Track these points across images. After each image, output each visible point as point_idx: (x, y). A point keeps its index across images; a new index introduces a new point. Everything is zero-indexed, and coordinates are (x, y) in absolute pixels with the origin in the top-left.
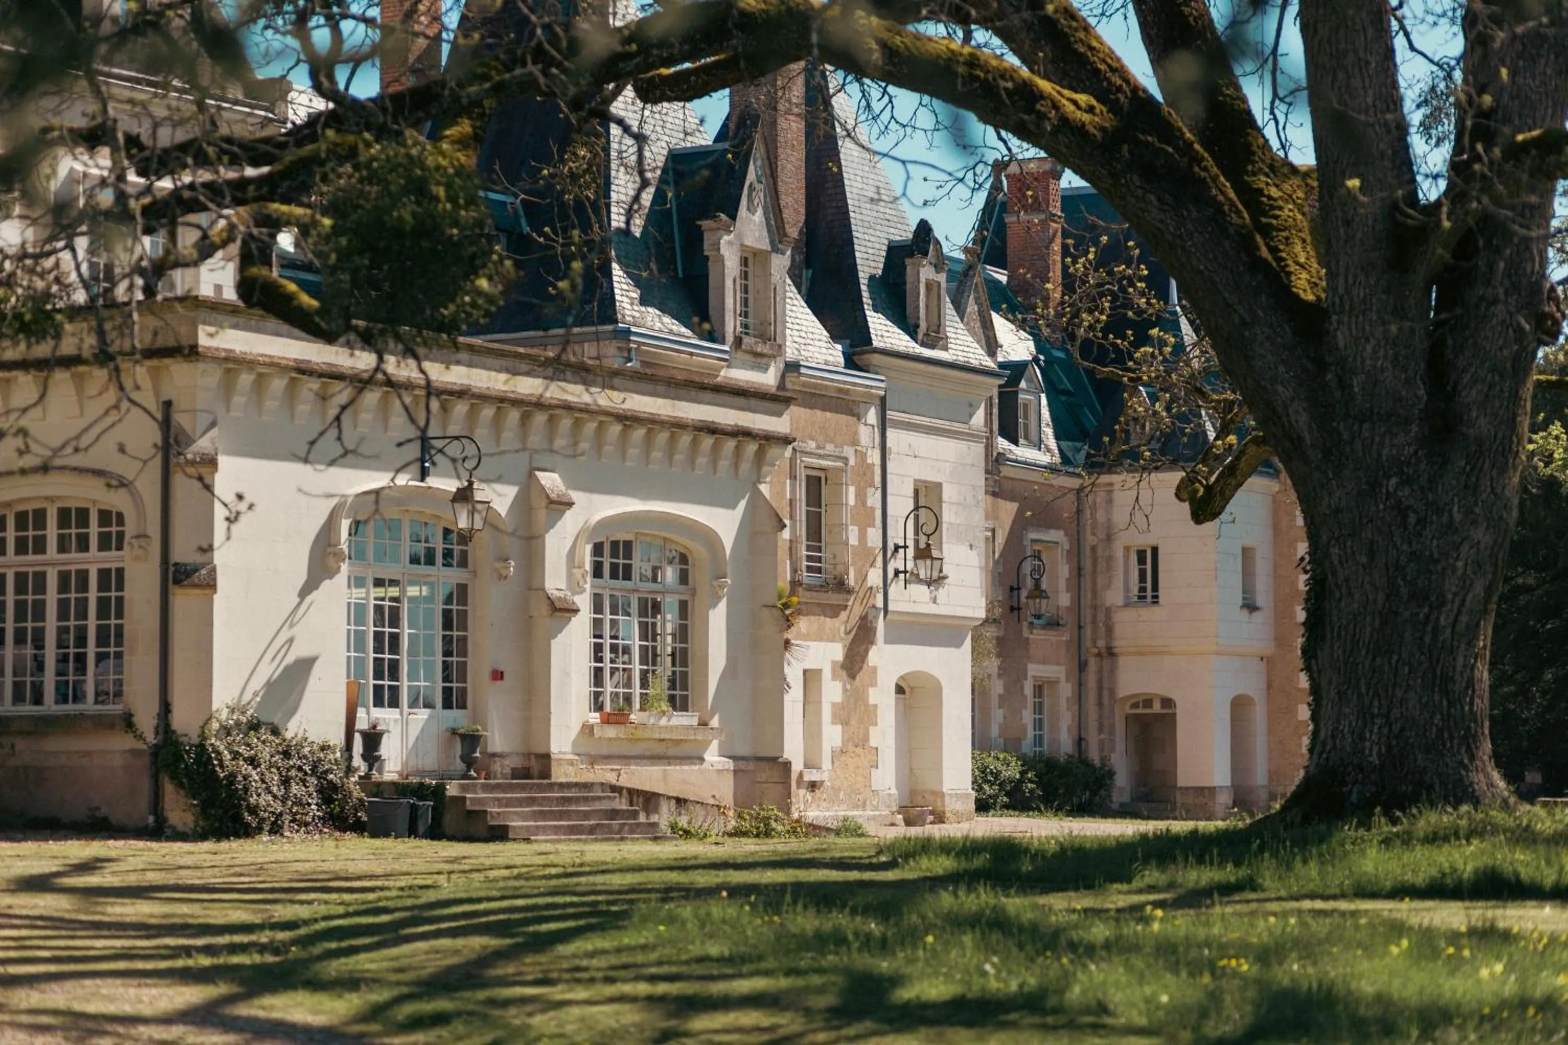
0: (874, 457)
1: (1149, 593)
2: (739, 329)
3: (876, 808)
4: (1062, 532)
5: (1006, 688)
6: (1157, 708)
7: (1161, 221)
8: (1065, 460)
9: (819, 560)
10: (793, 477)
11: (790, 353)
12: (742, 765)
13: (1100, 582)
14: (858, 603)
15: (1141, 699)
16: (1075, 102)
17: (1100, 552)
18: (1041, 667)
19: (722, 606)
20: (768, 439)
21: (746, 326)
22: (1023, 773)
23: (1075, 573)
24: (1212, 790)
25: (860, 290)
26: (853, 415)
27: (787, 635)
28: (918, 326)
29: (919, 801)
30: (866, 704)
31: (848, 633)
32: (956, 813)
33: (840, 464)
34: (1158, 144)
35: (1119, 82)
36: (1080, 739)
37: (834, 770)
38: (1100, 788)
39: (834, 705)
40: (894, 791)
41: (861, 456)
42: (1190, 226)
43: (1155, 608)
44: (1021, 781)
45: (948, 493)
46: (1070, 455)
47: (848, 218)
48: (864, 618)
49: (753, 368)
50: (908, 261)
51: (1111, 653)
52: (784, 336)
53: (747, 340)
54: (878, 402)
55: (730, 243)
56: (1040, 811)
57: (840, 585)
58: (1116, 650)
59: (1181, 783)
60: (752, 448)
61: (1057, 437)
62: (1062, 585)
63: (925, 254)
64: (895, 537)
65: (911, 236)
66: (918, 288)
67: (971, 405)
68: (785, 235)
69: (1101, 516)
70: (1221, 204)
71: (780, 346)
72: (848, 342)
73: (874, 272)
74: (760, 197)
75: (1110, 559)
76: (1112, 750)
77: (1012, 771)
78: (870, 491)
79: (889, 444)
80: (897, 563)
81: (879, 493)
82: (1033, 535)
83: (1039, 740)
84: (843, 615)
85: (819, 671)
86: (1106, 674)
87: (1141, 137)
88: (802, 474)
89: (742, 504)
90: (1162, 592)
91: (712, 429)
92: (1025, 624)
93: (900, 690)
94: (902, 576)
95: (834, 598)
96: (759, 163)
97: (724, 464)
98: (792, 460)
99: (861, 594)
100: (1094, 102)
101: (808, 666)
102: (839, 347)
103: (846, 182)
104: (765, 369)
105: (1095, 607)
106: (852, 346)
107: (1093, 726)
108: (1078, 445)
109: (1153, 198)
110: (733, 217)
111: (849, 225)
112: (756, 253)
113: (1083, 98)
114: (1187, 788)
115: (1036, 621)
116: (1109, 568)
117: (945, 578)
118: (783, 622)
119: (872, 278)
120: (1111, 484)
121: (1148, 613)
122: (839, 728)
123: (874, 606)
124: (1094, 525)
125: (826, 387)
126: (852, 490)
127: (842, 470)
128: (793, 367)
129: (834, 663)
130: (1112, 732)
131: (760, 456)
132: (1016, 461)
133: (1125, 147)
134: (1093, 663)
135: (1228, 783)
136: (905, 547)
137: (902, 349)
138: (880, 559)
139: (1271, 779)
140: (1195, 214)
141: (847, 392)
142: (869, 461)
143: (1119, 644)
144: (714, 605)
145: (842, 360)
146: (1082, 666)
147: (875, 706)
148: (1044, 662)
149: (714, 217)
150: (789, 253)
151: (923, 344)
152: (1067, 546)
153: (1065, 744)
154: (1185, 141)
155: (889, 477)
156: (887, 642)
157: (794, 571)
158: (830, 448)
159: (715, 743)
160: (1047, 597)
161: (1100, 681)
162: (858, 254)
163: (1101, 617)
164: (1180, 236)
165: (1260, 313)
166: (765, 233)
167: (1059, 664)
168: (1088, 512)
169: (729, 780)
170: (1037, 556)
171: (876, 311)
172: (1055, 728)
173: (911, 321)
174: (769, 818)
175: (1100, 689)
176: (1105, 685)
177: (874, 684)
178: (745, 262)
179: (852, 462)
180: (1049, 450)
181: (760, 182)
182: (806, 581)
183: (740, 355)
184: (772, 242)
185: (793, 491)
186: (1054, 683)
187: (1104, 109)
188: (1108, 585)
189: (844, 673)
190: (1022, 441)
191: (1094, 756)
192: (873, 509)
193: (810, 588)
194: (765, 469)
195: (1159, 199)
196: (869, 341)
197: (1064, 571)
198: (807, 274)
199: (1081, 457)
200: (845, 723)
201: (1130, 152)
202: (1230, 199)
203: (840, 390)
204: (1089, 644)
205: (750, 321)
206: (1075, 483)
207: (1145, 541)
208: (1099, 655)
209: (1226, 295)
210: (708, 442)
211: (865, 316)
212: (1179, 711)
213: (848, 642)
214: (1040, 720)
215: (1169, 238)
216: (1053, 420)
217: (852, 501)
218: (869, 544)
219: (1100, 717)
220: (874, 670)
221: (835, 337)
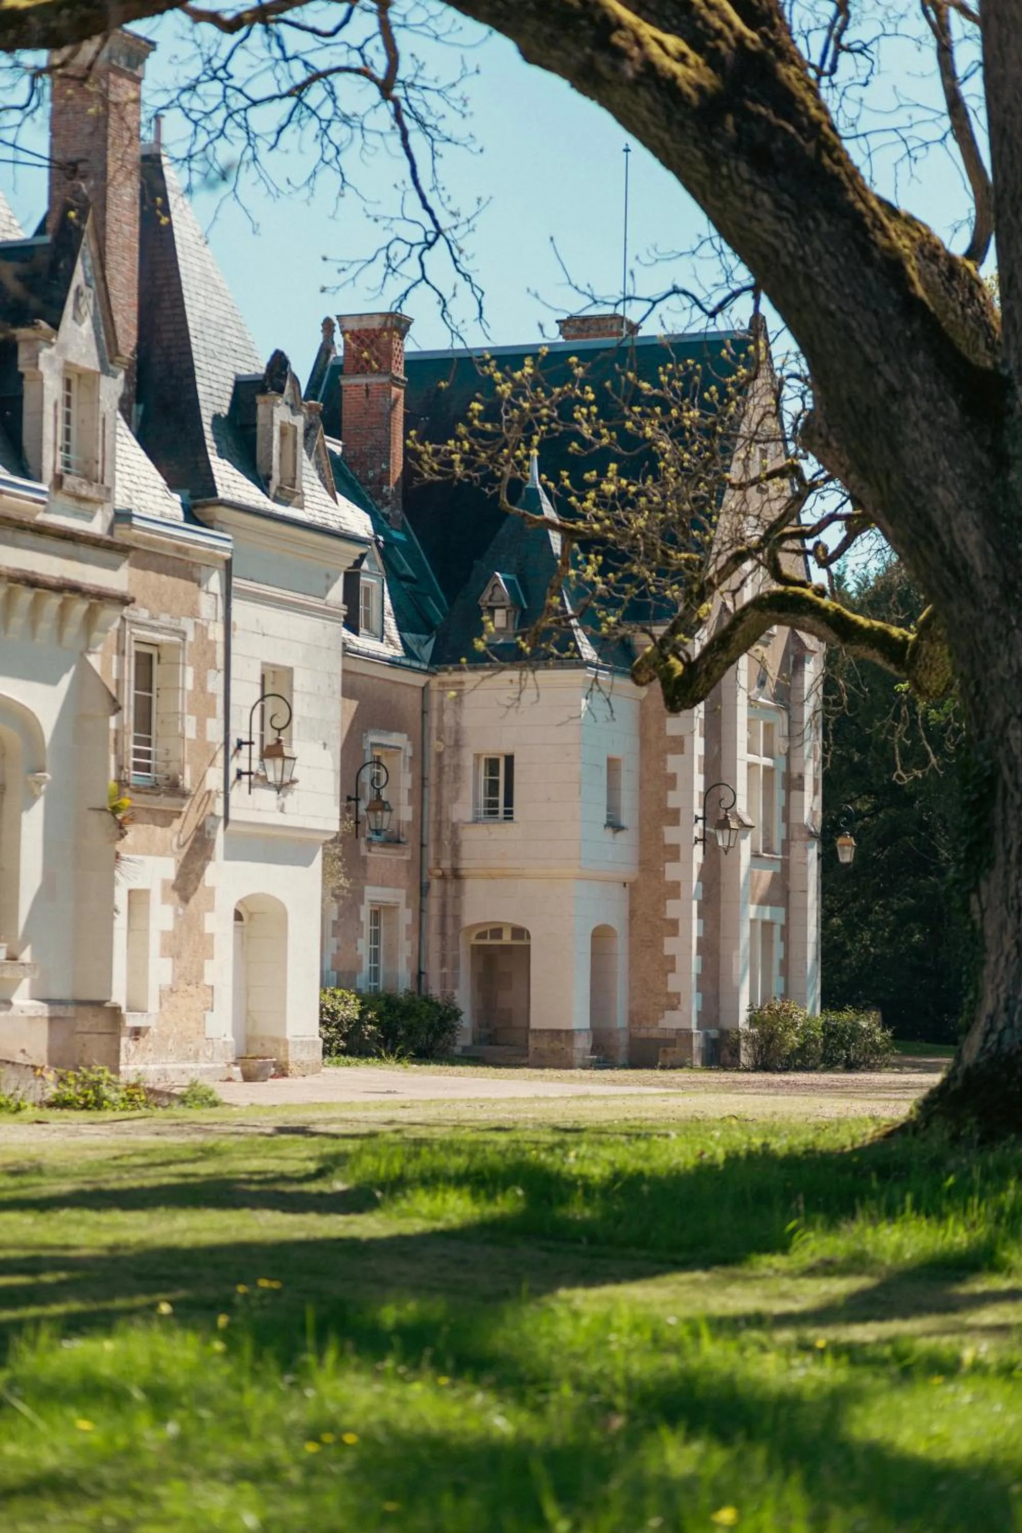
0: (216, 633)
1: (501, 808)
2: (60, 466)
3: (211, 1060)
4: (405, 736)
5: (341, 915)
6: (507, 938)
7: (776, 234)
8: (409, 653)
9: (148, 755)
10: (121, 653)
11: (120, 501)
12: (60, 1011)
13: (446, 793)
14: (193, 810)
15: (488, 928)
16: (661, 44)
17: (446, 761)
18: (379, 890)
19: (39, 808)
20: (101, 597)
21: (67, 464)
22: (362, 1013)
23: (419, 782)
24: (570, 1034)
25: (202, 431)
26: (193, 580)
27: (118, 846)
28: (269, 477)
29: (257, 1050)
30: (202, 934)
31: (180, 846)
32: (300, 1064)
33: (176, 639)
34: (774, 120)
35: (718, 24)
36: (420, 973)
37: (162, 1014)
38: (444, 1030)
39: (163, 933)
40: (230, 1038)
41: (201, 630)
42: (817, 244)
43: (508, 824)
44: (359, 1023)
45: (299, 680)
46: (414, 648)
47: (188, 344)
48: (200, 828)
49: (75, 514)
50: (260, 399)
51: (456, 875)
52: (114, 477)
53: (69, 480)
54: (222, 565)
55: (51, 359)
56: (380, 1056)
57: (174, 788)
58: (463, 872)
59: (534, 1025)
60: (80, 607)
61: (400, 628)
62: (404, 796)
63: (281, 391)
64: (239, 731)
65: (263, 371)
66: (271, 432)
67: (328, 576)
68: (118, 354)
69: (448, 718)
70: (861, 215)
71: (109, 490)
72: (187, 492)
73: (218, 410)
74: (88, 304)
75: (458, 767)
76: (456, 986)
77: (351, 1011)
78: (211, 673)
79: (234, 618)
80: (240, 763)
81: (221, 677)
82: (373, 738)
83: (375, 973)
84: (177, 824)
85: (147, 892)
86: (450, 900)
87: (749, 104)
88: (131, 649)
89: (66, 681)
90: (516, 808)
91: (32, 582)
92: (363, 840)
93: (238, 916)
94: (245, 778)
95: (164, 803)
96: (89, 262)
97: (46, 626)
98: (120, 631)
99: (198, 799)
100: (685, 48)
101: (134, 885)
102: (177, 497)
103: (186, 301)
104: (90, 518)
105: (439, 823)
106: (192, 497)
107: (434, 957)
108: (424, 637)
109: (765, 198)
110: (55, 326)
111: (189, 353)
112: (83, 375)
113: (673, 42)
114: (542, 1031)
115: (374, 837)
116: (457, 778)
117: (293, 782)
118: (114, 829)
119: (216, 417)
120: (461, 683)
121: (499, 831)
122: (168, 962)
123: (212, 815)
124: (440, 731)
125: (163, 543)
126: (190, 672)
127: (177, 647)
128: (123, 517)
129: (164, 882)
130: (456, 966)
131: (90, 619)
132: (357, 653)
133: (730, 120)
134: (435, 885)
135: (588, 1026)
136: (251, 743)
137: (252, 503)
138: (221, 756)
139: (631, 1020)
140: (825, 227)
141: (186, 551)
142: (211, 637)
143: (466, 865)
144: (28, 806)
145: (180, 514)
146: (424, 890)
147: (212, 935)
148: (383, 884)
149: (32, 325)
150: (122, 376)
151: (276, 500)
152: (410, 752)
153: (404, 981)
154: (810, 118)
155: (233, 658)
156: (226, 858)
157: (120, 768)
158: (165, 619)
159: (26, 983)
160: (390, 810)
161: (443, 906)
162: (200, 388)
163: (446, 834)
164: (803, 260)
165: (915, 377)
166: (94, 350)
167: (398, 886)
168: (434, 715)
169: (43, 1029)
170: (378, 762)
171: (221, 457)
172: (392, 959)
173: (262, 472)
174: (99, 1082)
175: (443, 916)
176: (450, 911)
177: (211, 909)
178: (68, 385)
179: (191, 637)
180: (392, 642)
181: (88, 285)
182: (133, 780)
183: (61, 498)
184: (102, 361)
185: (121, 670)
186: (392, 909)
187: (701, 61)
188: (455, 799)
189: (175, 896)
190: (362, 630)
191: (435, 991)
192: (213, 695)
193: (138, 790)
194: (96, 635)
195: (777, 204)
196: (213, 491)
197: (406, 780)
198: (137, 410)
199: (427, 651)
200: (176, 956)
201: (737, 127)
202: (872, 210)
203: (179, 549)
204: (431, 864)
205: (73, 457)
206: (419, 680)
207: (497, 748)
208: (443, 877)
209: (868, 349)
210: (26, 596)
211: (208, 461)
212: (533, 943)
213: (181, 857)
214: (376, 950)
215: (788, 261)
216: (394, 609)
217: (189, 684)
218: (209, 738)
219: (443, 948)
220: (211, 891)
221: (173, 485)
